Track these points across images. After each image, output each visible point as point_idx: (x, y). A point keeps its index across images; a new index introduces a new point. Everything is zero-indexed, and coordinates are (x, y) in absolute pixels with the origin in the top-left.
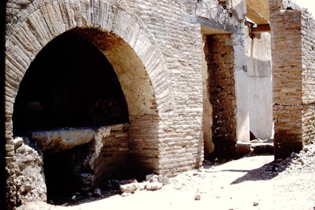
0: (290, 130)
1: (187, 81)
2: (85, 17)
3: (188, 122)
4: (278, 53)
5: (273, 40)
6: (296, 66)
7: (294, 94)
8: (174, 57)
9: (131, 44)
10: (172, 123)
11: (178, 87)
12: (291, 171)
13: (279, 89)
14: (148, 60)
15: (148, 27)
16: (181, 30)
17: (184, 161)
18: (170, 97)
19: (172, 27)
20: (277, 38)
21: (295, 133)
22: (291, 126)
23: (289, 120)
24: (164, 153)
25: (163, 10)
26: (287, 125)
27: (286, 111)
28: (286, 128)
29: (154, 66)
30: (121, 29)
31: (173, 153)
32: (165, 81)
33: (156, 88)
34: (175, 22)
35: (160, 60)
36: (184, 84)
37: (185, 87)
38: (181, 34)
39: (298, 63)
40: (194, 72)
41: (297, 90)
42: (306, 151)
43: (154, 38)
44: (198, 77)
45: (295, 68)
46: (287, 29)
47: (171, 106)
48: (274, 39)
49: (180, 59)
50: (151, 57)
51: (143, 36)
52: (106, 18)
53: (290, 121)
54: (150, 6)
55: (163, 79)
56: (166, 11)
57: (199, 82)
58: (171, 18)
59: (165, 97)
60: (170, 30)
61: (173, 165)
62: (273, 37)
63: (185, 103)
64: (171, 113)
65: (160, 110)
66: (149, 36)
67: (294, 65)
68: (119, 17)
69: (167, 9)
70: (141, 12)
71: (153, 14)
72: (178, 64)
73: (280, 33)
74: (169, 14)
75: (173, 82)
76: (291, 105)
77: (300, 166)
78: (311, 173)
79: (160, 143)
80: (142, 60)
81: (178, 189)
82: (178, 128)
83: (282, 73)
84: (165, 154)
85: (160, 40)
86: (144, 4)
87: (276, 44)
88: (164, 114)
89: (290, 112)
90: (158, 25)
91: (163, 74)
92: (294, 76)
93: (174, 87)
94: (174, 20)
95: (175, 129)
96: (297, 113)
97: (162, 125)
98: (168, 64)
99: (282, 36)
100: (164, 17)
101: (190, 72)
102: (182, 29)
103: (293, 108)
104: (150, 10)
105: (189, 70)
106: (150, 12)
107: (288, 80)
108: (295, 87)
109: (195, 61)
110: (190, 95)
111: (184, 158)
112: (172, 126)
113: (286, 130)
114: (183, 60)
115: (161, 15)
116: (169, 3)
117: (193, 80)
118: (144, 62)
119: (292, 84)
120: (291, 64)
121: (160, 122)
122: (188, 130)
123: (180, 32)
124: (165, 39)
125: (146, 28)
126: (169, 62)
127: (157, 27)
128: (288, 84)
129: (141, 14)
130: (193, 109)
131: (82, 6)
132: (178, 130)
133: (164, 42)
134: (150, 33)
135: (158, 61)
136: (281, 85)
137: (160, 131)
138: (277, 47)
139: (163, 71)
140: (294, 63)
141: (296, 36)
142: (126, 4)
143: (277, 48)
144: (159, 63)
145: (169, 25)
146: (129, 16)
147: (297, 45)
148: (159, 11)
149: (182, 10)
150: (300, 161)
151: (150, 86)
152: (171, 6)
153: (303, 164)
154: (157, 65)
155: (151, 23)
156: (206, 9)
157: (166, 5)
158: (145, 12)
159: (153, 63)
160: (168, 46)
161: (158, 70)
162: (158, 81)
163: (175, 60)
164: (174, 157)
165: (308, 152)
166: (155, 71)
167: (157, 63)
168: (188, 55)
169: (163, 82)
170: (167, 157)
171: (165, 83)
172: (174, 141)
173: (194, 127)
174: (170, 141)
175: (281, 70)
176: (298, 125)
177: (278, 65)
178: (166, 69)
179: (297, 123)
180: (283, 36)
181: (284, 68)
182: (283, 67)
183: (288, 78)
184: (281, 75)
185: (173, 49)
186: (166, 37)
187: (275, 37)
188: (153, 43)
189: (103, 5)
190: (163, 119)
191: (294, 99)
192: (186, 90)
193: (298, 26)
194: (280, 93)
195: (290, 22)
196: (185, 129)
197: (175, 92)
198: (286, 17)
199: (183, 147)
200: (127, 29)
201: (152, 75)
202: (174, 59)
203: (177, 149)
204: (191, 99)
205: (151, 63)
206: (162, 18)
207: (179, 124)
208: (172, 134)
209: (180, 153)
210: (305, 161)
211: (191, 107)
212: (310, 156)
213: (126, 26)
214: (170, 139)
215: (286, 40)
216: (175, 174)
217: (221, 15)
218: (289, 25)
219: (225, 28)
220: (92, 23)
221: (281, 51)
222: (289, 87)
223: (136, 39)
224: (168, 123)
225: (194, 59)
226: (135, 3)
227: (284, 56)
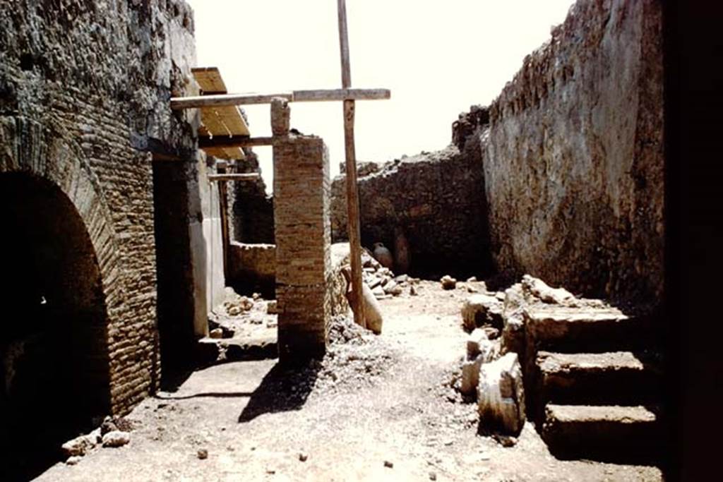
0: (304, 325)
1: (137, 249)
2: (10, 153)
3: (141, 317)
4: (286, 203)
5: (277, 183)
6: (314, 224)
7: (312, 269)
8: (122, 211)
9: (71, 196)
10: (122, 323)
11: (128, 262)
12: (319, 391)
13: (287, 260)
14: (91, 220)
15: (92, 164)
16: (130, 164)
17: (139, 384)
18: (120, 280)
19: (119, 160)
20: (282, 180)
21: (313, 328)
22: (307, 318)
23: (304, 309)
24: (115, 376)
25: (108, 130)
26: (299, 317)
27: (298, 296)
28: (299, 322)
29: (99, 231)
30: (58, 170)
31: (126, 374)
32: (113, 254)
33: (103, 267)
34: (122, 150)
35: (107, 219)
36: (134, 255)
37: (136, 259)
38: (129, 170)
39: (318, 220)
40: (145, 233)
41: (316, 263)
42: (332, 355)
43: (98, 182)
44: (150, 241)
45: (312, 228)
46: (299, 166)
47: (121, 295)
48: (279, 180)
49: (129, 214)
50: (96, 215)
51: (85, 179)
52: (37, 153)
53: (306, 311)
54: (92, 125)
55: (111, 252)
56: (112, 132)
57: (151, 249)
58: (119, 145)
59: (114, 281)
60: (117, 165)
61: (128, 393)
62: (277, 177)
63: (136, 287)
64: (122, 307)
65: (110, 305)
66: (92, 179)
67: (311, 222)
68: (55, 149)
69: (113, 128)
70: (82, 137)
71: (96, 138)
72: (127, 222)
73: (288, 172)
74: (115, 137)
75: (123, 254)
76: (307, 286)
77: (331, 382)
78: (353, 393)
79: (111, 360)
80: (85, 222)
81: (157, 439)
82: (131, 330)
83: (290, 235)
84: (117, 379)
85: (106, 183)
86: (85, 123)
87: (281, 188)
88: (114, 310)
89: (305, 296)
90: (102, 159)
91: (110, 242)
92: (311, 241)
93: (123, 262)
94: (122, 146)
95: (127, 333)
96: (316, 297)
97: (112, 330)
98: (115, 224)
99: (290, 176)
100: (110, 144)
101: (141, 233)
102: (131, 161)
103: (309, 290)
104: (93, 132)
105: (141, 230)
106: (92, 136)
107: (301, 246)
108: (312, 257)
109: (147, 214)
110: (142, 272)
111: (139, 380)
112: (123, 329)
113: (299, 325)
114: (132, 214)
115: (106, 141)
116: (115, 119)
117: (145, 246)
118: (87, 226)
119: (308, 252)
120: (307, 222)
121: (110, 325)
122: (142, 331)
123: (129, 167)
124: (111, 181)
125: (88, 165)
126: (116, 220)
127: (101, 161)
128: (300, 252)
129: (82, 141)
130: (146, 294)
131: (5, 134)
132: (130, 334)
133: (110, 186)
134: (93, 173)
135: (104, 221)
136: (290, 254)
137: (111, 340)
138: (283, 193)
139: (110, 237)
140: (311, 220)
141: (314, 178)
142: (63, 125)
143: (284, 196)
144: (105, 224)
145: (116, 157)
146: (66, 146)
147: (316, 192)
148: (104, 133)
149: (131, 129)
150: (329, 373)
151: (95, 265)
152: (117, 122)
153: (335, 379)
154: (104, 227)
155: (93, 156)
156: (159, 124)
157: (112, 121)
158: (87, 136)
159: (98, 225)
160: (115, 194)
161: (105, 236)
162: (105, 254)
163: (123, 217)
164: (128, 380)
165: (336, 358)
166: (101, 238)
167: (103, 224)
168: (138, 205)
169: (110, 257)
170: (120, 382)
171: (113, 258)
172: (127, 353)
173: (149, 324)
174: (121, 354)
175: (289, 230)
176: (318, 316)
177: (285, 223)
178: (114, 233)
179: (317, 313)
180: (293, 177)
181: (296, 227)
182: (294, 225)
183: (301, 242)
184: (290, 238)
185: (121, 197)
186: (112, 177)
187: (281, 177)
188: (97, 190)
189: (33, 129)
190: (112, 318)
191: (311, 277)
192: (137, 265)
193: (318, 162)
194: (289, 266)
195: (305, 156)
196: (138, 331)
197: (126, 271)
198: (298, 147)
199: (137, 362)
200: (66, 170)
201: (97, 245)
202: (122, 214)
203: (131, 366)
204: (143, 279)
205: (95, 225)
206: (107, 144)
207: (131, 324)
208: (124, 342)
209: (135, 372)
210: (337, 374)
211: (144, 292)
212: (342, 365)
213: (63, 165)
214: (122, 350)
215: (298, 183)
216: (130, 408)
217: (175, 134)
218: (303, 160)
219: (178, 154)
220: (20, 164)
221: (291, 200)
222: (304, 258)
223: (77, 187)
224: (118, 324)
225: (146, 211)
226: (74, 121)
227: (295, 209)
